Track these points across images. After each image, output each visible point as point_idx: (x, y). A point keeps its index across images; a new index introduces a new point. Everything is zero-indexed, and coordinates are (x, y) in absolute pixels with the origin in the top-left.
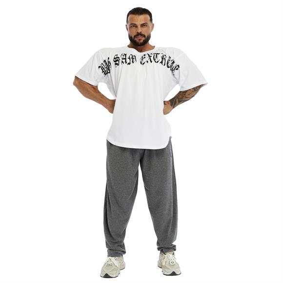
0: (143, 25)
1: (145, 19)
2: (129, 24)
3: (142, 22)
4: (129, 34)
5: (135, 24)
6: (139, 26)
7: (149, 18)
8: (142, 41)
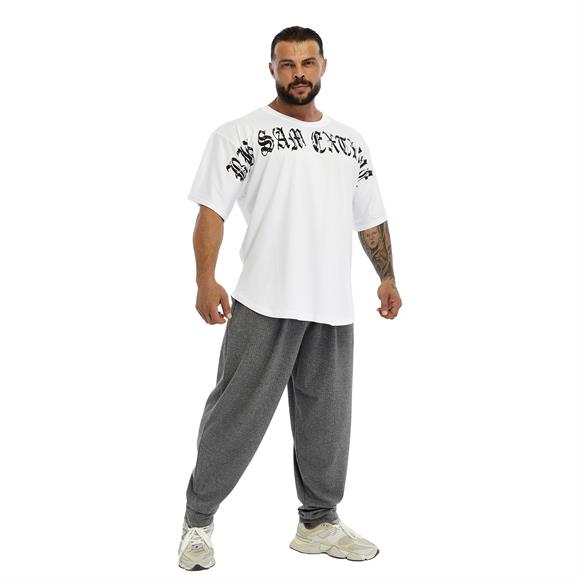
0: (306, 63)
1: (311, 50)
2: (278, 60)
3: (305, 57)
4: (277, 82)
5: (290, 61)
6: (299, 65)
7: (318, 48)
8: (305, 95)
